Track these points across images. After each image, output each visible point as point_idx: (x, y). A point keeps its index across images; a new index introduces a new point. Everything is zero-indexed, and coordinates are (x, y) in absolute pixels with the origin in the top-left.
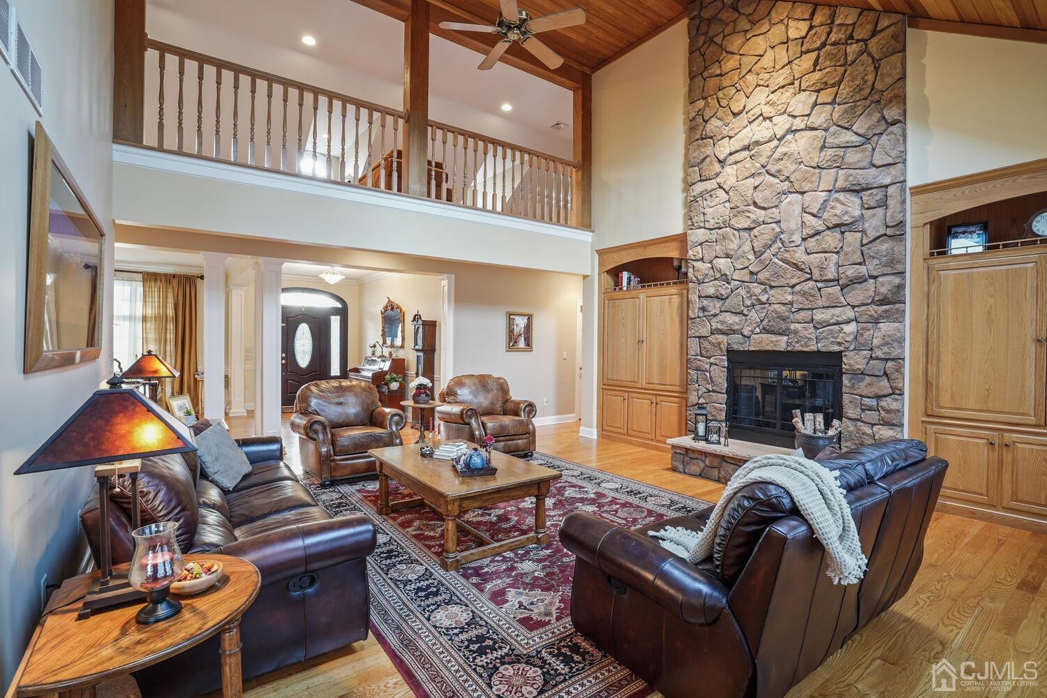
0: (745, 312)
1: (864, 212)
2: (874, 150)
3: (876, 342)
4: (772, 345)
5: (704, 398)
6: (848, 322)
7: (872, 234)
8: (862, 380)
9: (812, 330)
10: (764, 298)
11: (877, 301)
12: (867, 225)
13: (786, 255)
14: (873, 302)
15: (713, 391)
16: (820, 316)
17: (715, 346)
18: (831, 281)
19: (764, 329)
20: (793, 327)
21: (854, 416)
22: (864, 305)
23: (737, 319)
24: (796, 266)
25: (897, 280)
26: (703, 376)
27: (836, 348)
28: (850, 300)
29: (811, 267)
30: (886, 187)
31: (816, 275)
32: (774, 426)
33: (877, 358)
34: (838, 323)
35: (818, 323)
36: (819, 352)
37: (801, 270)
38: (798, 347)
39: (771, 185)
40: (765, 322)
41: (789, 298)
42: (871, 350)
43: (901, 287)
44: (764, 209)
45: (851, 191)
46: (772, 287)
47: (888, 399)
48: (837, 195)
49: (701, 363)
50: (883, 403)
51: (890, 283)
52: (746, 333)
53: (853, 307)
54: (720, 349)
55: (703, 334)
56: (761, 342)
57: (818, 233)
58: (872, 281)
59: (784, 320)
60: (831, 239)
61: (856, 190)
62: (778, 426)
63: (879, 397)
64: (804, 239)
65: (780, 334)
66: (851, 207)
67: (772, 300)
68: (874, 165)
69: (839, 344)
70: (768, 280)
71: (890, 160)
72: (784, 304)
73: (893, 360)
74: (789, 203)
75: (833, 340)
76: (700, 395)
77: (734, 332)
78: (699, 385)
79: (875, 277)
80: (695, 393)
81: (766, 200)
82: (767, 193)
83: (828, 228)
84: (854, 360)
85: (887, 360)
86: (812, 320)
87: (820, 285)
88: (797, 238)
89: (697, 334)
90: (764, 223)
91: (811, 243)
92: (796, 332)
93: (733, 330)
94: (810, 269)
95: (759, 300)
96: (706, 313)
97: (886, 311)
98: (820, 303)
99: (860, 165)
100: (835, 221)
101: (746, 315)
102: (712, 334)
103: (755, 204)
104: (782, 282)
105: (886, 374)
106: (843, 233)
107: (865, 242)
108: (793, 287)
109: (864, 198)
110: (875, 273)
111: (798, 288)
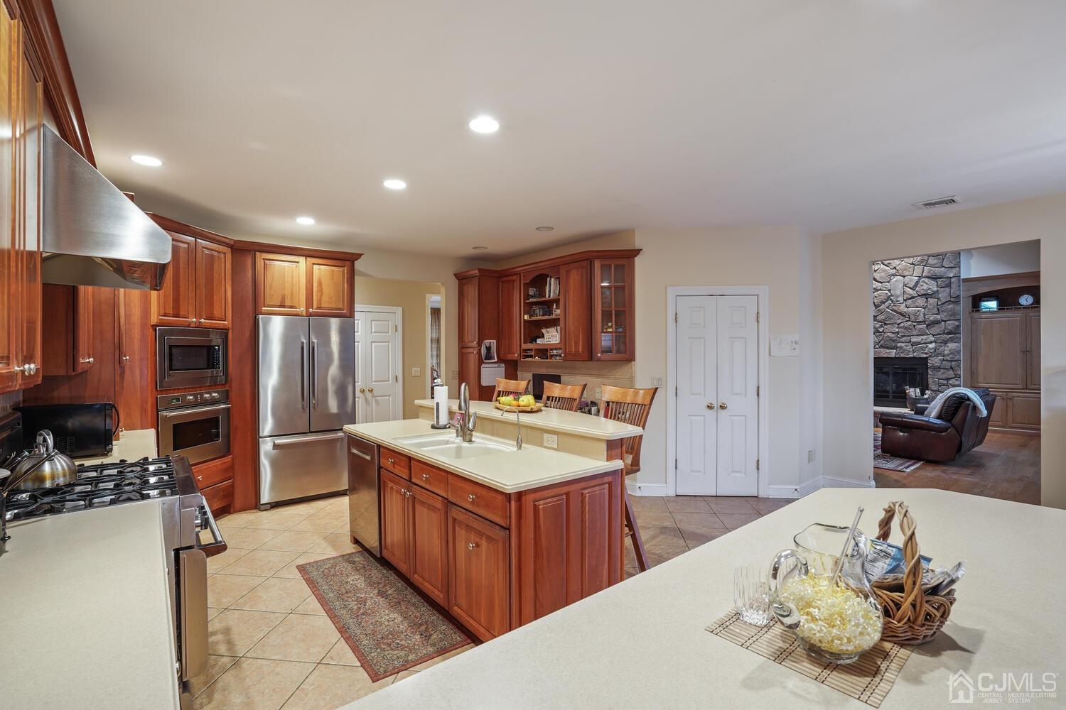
1: (939, 289)
2: (944, 259)
3: (946, 352)
4: (886, 354)
6: (931, 343)
7: (943, 300)
8: (939, 371)
9: (910, 346)
10: (881, 330)
11: (946, 333)
12: (940, 295)
13: (894, 308)
14: (944, 333)
16: (914, 339)
18: (921, 322)
19: (881, 346)
20: (899, 345)
21: (935, 389)
22: (939, 334)
24: (900, 314)
25: (957, 323)
27: (924, 356)
28: (932, 332)
29: (909, 314)
30: (951, 278)
31: (913, 318)
32: (888, 397)
33: (947, 360)
34: (925, 343)
35: (914, 343)
36: (914, 357)
37: (904, 316)
38: (902, 355)
39: (885, 270)
40: (882, 342)
41: (897, 330)
42: (944, 356)
43: (958, 326)
44: (881, 283)
45: (931, 278)
46: (886, 324)
47: (953, 380)
48: (924, 279)
50: (950, 382)
51: (952, 324)
53: (933, 335)
56: (879, 353)
57: (913, 297)
58: (943, 323)
59: (893, 341)
60: (921, 301)
61: (934, 278)
62: (891, 397)
63: (948, 379)
64: (905, 300)
65: (891, 349)
66: (932, 286)
67: (886, 330)
68: (944, 267)
69: (926, 354)
70: (884, 320)
71: (952, 265)
72: (894, 333)
73: (955, 361)
74: (896, 281)
75: (922, 351)
79: (945, 321)
81: (882, 278)
82: (883, 274)
83: (919, 295)
84: (935, 361)
85: (951, 361)
86: (910, 341)
87: (914, 324)
88: (901, 299)
90: (881, 290)
91: (909, 302)
92: (901, 348)
94: (909, 316)
95: (878, 330)
97: (951, 338)
98: (915, 333)
99: (936, 266)
100: (923, 292)
103: (875, 279)
104: (892, 321)
105: (951, 368)
106: (927, 299)
107: (939, 304)
108: (898, 324)
109: (939, 282)
110: (945, 319)
111: (902, 325)
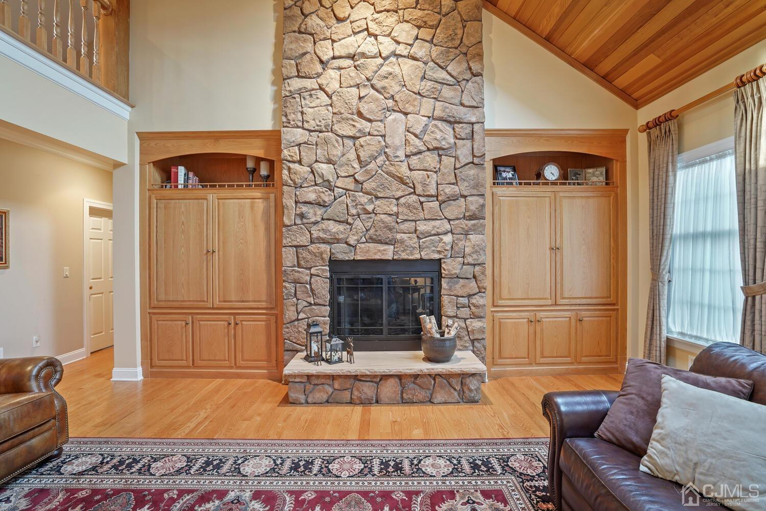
0: (350, 220)
1: (457, 141)
2: (462, 91)
3: (467, 250)
4: (379, 254)
5: (304, 312)
6: (446, 233)
7: (464, 161)
8: (457, 283)
9: (416, 240)
10: (370, 208)
11: (468, 216)
12: (459, 152)
13: (392, 168)
14: (464, 217)
15: (315, 304)
16: (422, 227)
17: (316, 256)
18: (432, 196)
19: (371, 238)
20: (399, 236)
21: (452, 314)
22: (457, 219)
23: (341, 227)
24: (402, 181)
25: (481, 201)
26: (303, 289)
27: (436, 256)
28: (447, 214)
29: (414, 182)
30: (473, 124)
31: (419, 190)
32: (381, 332)
33: (468, 264)
34: (438, 234)
35: (422, 233)
36: (421, 259)
37: (406, 184)
38: (404, 256)
39: (377, 100)
40: (372, 232)
41: (395, 209)
42: (463, 257)
43: (483, 206)
44: (370, 121)
45: (445, 121)
46: (377, 198)
47: (476, 296)
48: (436, 122)
49: (301, 275)
50: (473, 301)
51: (477, 202)
52: (352, 242)
53: (449, 220)
54: (322, 259)
55: (302, 243)
56: (368, 251)
57: (420, 153)
58: (463, 200)
59: (390, 230)
60: (431, 160)
61: (452, 122)
62: (385, 331)
63: (470, 296)
64: (407, 156)
65: (387, 243)
66: (444, 135)
67: (378, 210)
68: (462, 104)
69: (439, 252)
70: (375, 190)
71: (475, 104)
72: (390, 215)
73: (479, 264)
74: (394, 120)
75: (433, 248)
76: (299, 310)
77: (338, 241)
78: (298, 299)
79: (465, 197)
80: (294, 308)
81: (372, 112)
82: (373, 106)
83: (429, 150)
84: (450, 266)
85: (474, 265)
86: (416, 230)
87: (422, 199)
88: (401, 153)
89: (295, 243)
90: (369, 134)
91: (414, 160)
92: (402, 242)
93: (336, 239)
94: (413, 184)
95: (365, 209)
96: (305, 221)
97: (474, 225)
98: (421, 215)
99: (453, 101)
100: (435, 144)
101: (350, 224)
102: (312, 242)
103: (360, 114)
104: (388, 193)
105: (474, 277)
106: (440, 156)
107: (458, 166)
108: (397, 199)
109: (457, 130)
110: (465, 193)
111: (402, 200)
